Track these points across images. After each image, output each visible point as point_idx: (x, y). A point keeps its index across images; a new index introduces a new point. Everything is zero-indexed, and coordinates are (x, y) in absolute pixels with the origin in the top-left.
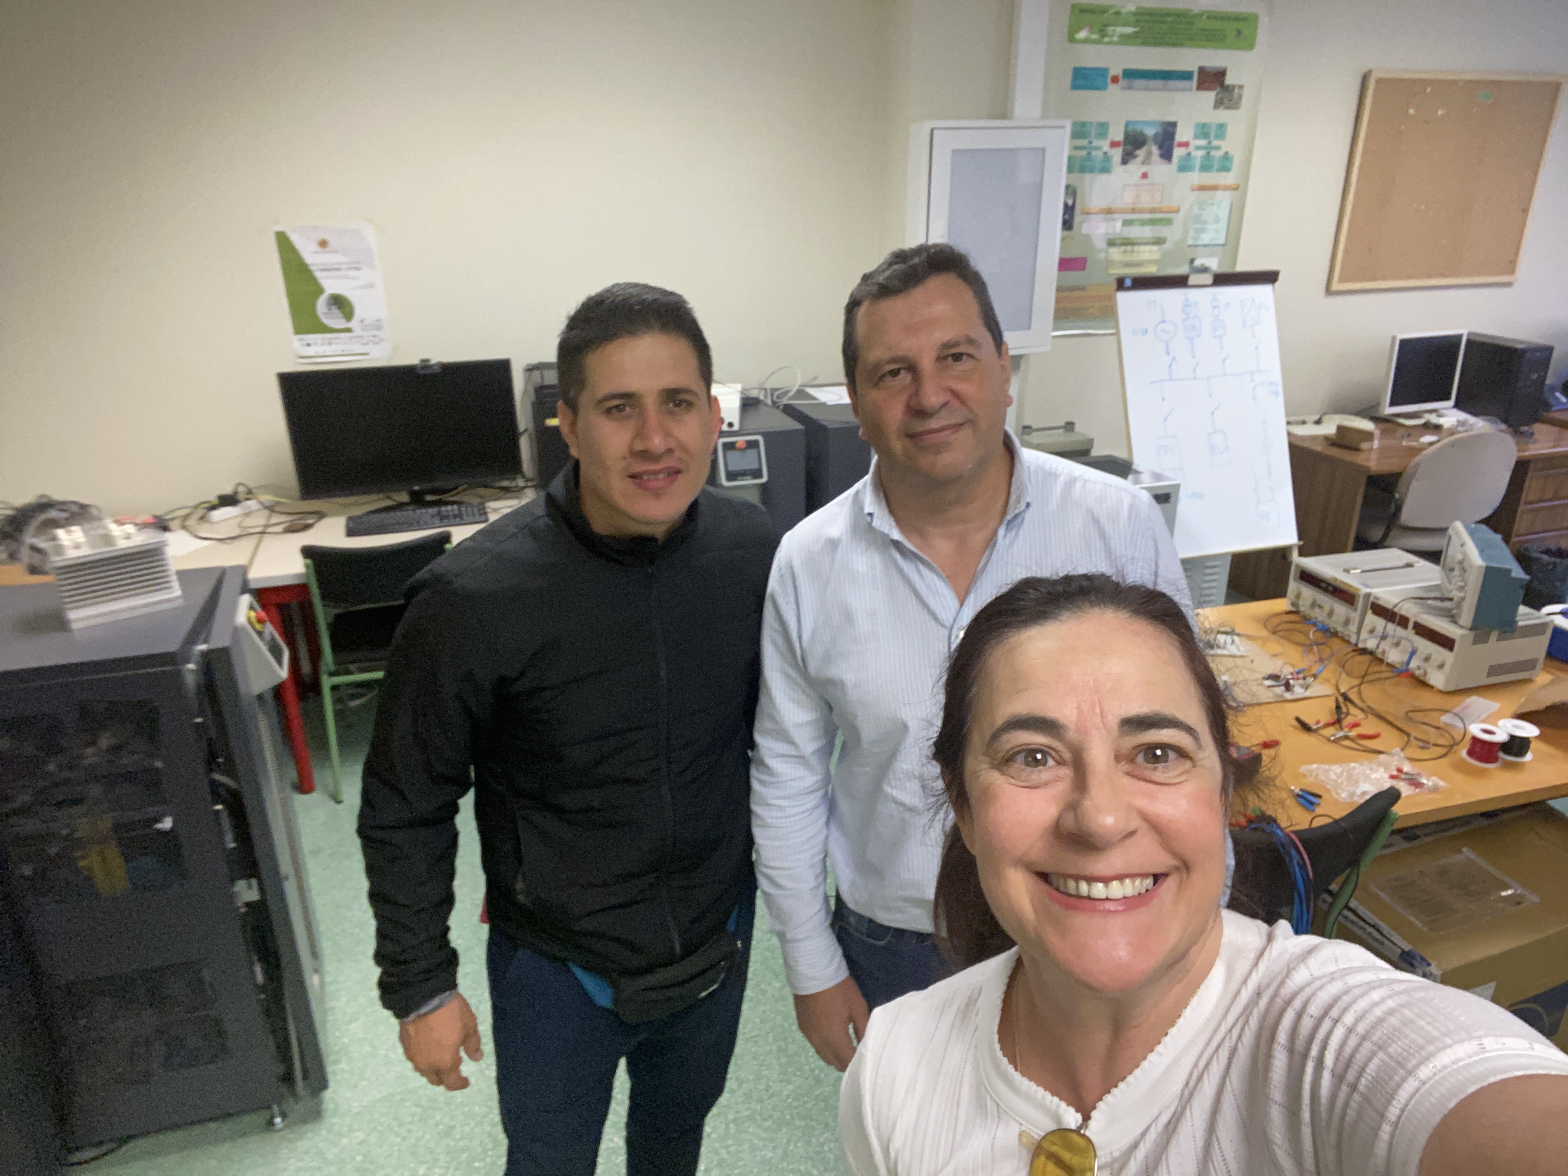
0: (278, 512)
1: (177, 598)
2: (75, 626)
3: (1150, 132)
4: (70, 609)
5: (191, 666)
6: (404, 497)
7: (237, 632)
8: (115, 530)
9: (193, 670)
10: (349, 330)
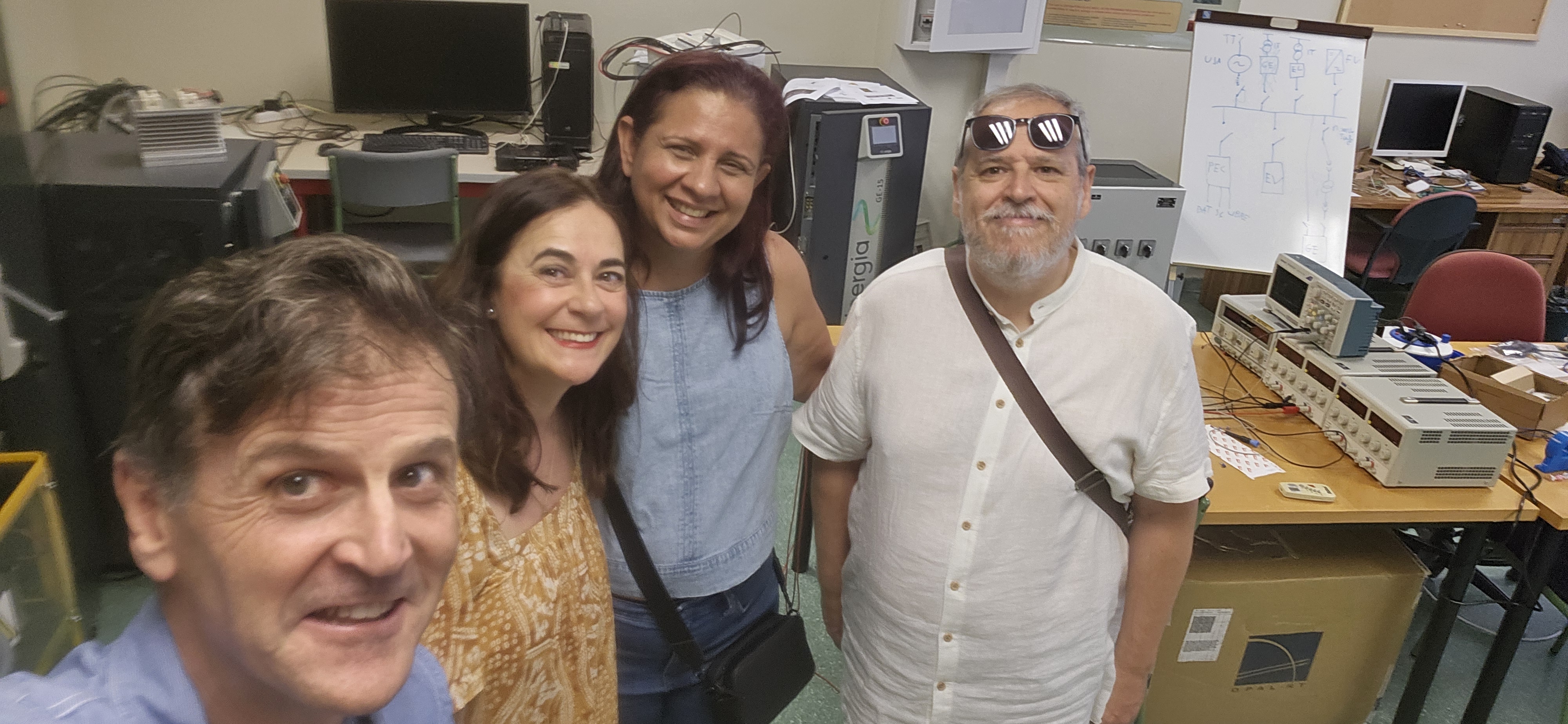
0: (313, 121)
1: (222, 155)
2: (148, 164)
4: (145, 151)
5: (227, 204)
6: (424, 122)
7: (264, 184)
8: (183, 96)
9: (229, 207)
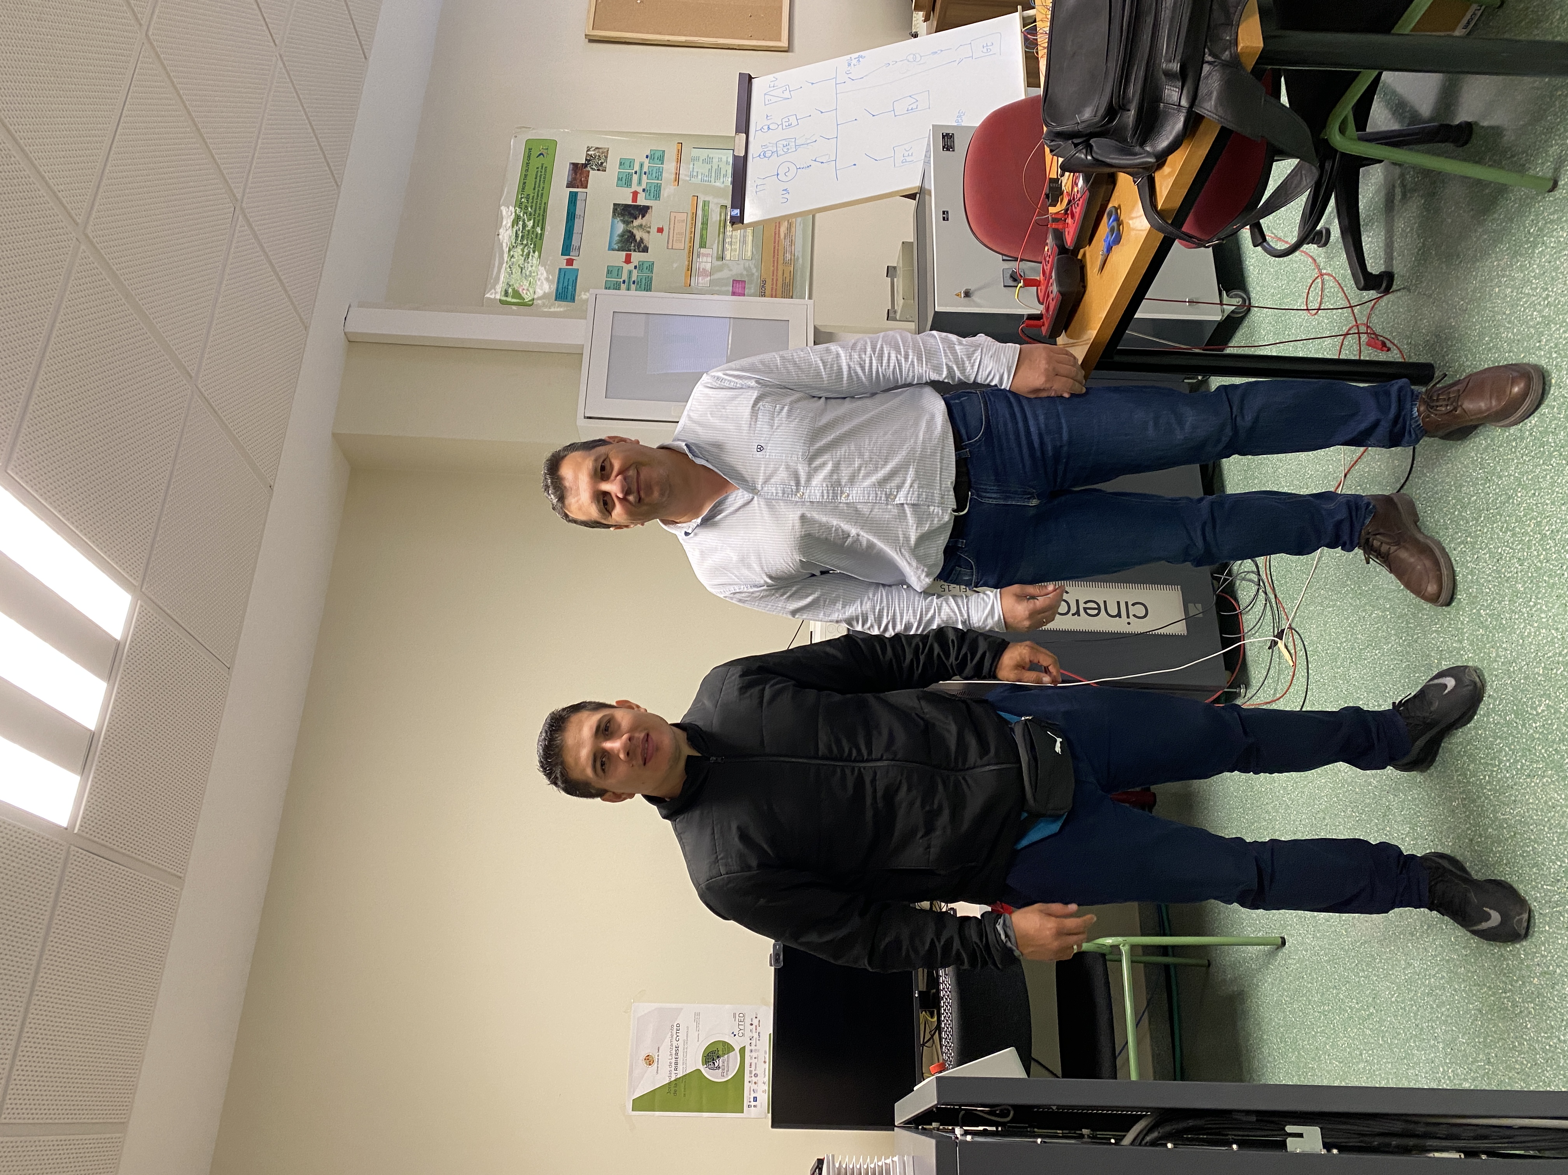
3: (620, 227)
10: (742, 1050)
